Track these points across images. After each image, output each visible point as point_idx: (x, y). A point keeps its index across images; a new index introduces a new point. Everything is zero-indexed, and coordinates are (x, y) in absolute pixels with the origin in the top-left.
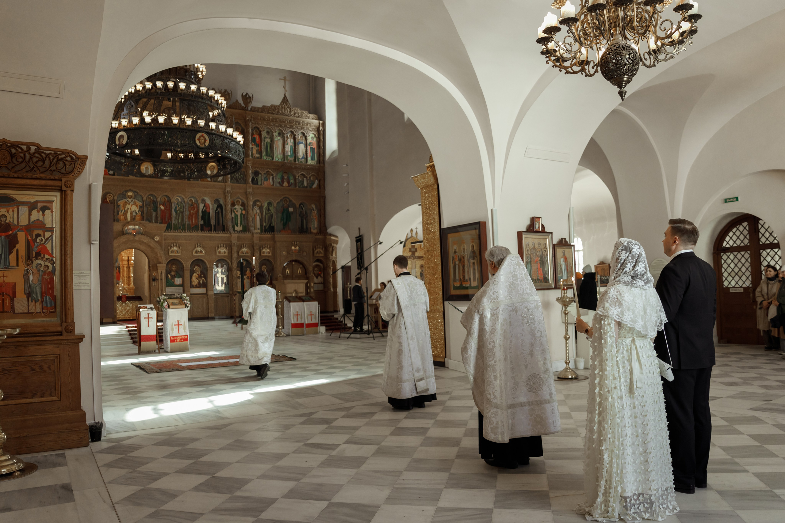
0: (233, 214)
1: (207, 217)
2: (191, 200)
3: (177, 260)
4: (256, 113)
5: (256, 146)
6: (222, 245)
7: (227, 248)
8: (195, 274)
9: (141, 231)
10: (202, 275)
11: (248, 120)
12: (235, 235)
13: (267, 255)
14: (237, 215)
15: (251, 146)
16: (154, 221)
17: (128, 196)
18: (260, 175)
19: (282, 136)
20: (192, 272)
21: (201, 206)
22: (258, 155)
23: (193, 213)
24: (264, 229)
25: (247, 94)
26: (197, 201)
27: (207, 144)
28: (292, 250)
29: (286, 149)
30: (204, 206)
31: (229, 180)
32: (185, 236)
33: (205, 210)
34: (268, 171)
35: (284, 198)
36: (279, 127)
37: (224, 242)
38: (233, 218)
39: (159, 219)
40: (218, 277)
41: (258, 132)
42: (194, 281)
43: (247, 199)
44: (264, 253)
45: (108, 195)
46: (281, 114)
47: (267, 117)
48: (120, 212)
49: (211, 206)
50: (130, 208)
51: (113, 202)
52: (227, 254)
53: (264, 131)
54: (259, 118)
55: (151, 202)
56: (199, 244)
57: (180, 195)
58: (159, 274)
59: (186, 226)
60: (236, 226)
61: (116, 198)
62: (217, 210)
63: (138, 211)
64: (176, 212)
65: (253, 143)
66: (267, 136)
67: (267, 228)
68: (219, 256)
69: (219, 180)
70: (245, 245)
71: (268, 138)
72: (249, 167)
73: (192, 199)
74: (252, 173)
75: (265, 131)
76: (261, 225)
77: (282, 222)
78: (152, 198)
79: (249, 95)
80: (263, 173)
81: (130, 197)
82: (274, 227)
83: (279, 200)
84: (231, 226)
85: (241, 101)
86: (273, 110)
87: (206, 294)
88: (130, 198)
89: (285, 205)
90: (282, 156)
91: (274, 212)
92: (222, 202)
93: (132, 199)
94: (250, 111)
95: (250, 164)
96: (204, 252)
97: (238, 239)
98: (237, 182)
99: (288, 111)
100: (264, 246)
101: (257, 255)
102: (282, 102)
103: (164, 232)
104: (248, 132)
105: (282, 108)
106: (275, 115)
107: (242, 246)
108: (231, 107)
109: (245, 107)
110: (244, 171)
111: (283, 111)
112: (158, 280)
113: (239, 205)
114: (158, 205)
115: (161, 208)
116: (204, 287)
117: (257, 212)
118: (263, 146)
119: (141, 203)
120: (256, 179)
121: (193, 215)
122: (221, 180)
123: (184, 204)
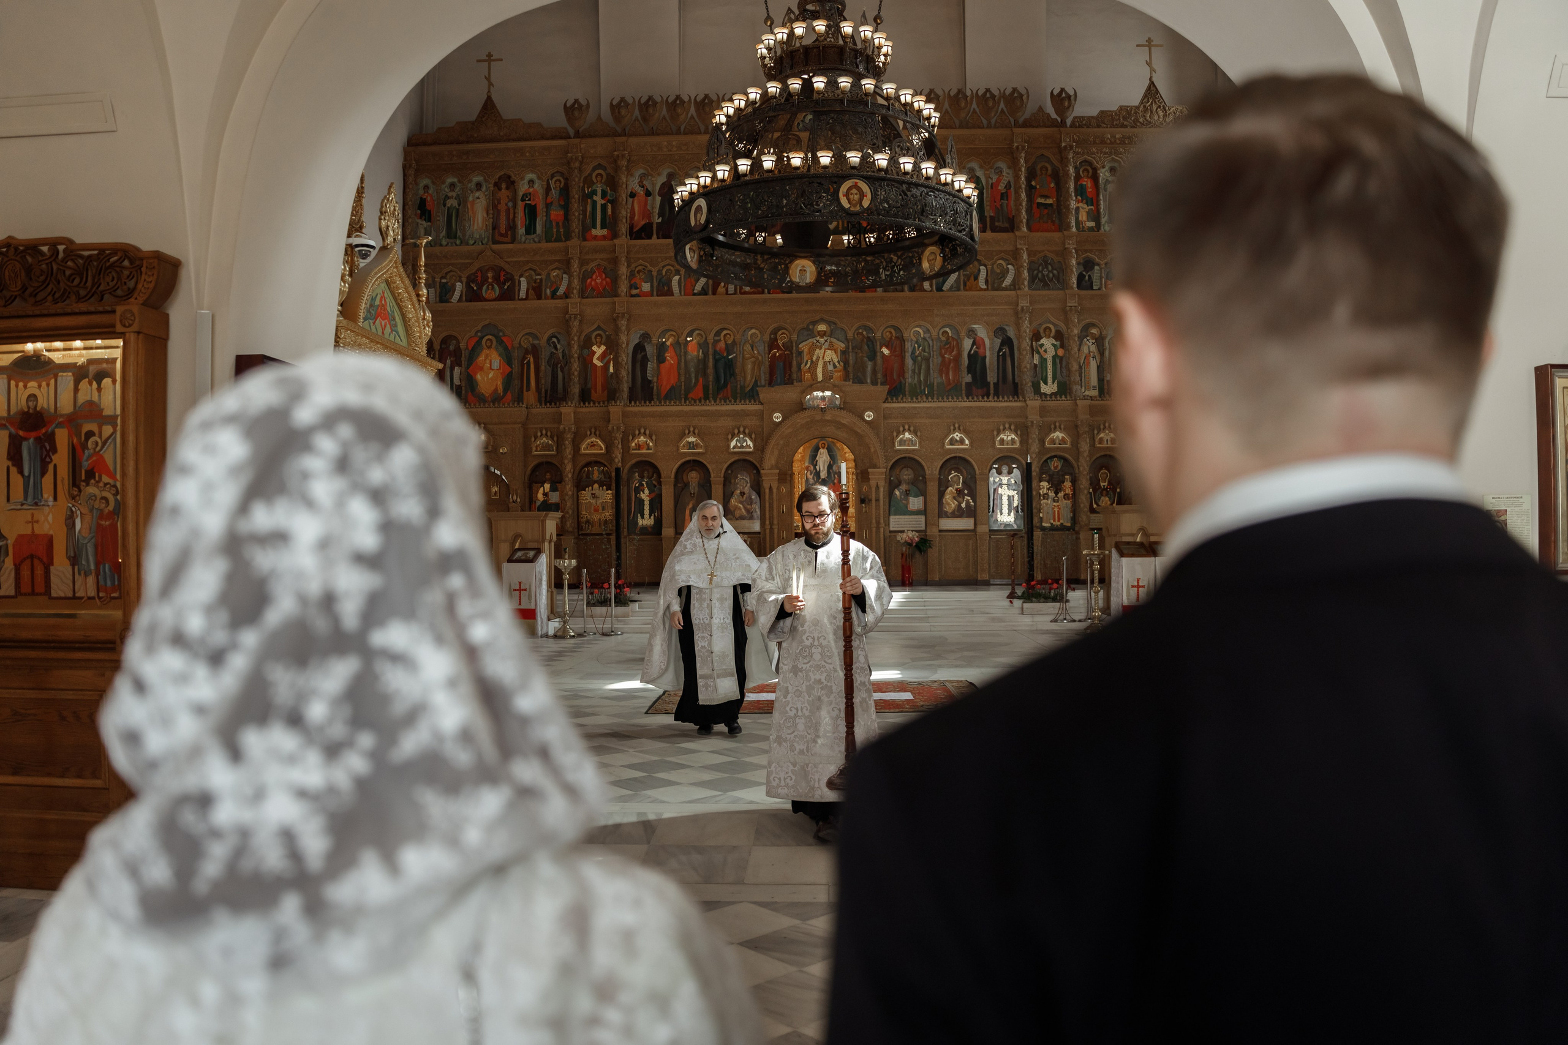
0: (1036, 356)
2: (946, 332)
3: (910, 458)
4: (1085, 130)
5: (1087, 203)
6: (1007, 426)
7: (1019, 433)
8: (950, 488)
9: (838, 403)
10: (966, 492)
11: (1065, 147)
12: (1034, 403)
14: (1046, 360)
15: (1073, 204)
16: (869, 381)
17: (818, 332)
18: (1096, 268)
20: (943, 485)
21: (967, 344)
22: (1092, 224)
23: (950, 359)
25: (1062, 90)
26: (957, 332)
27: (866, 203)
30: (974, 343)
31: (1026, 283)
32: (928, 408)
33: (975, 351)
37: (1011, 420)
38: (1035, 365)
39: (879, 375)
40: (1001, 496)
41: (1091, 171)
42: (949, 504)
43: (1067, 321)
45: (780, 332)
46: (1142, 124)
47: (1109, 136)
48: (802, 366)
49: (987, 342)
50: (821, 356)
51: (788, 346)
52: (1017, 445)
53: (1103, 167)
54: (1091, 139)
55: (863, 340)
56: (957, 426)
57: (922, 323)
58: (874, 489)
59: (935, 388)
60: (1042, 384)
61: (794, 337)
62: (1000, 350)
63: (838, 362)
64: (914, 359)
65: (1079, 198)
66: (1110, 179)
68: (1000, 449)
69: (1003, 286)
70: (1057, 424)
71: (1113, 182)
72: (1071, 252)
73: (948, 330)
74: (1078, 264)
75: (1107, 168)
76: (1100, 380)
78: (864, 333)
79: (1066, 93)
81: (822, 334)
84: (1030, 384)
85: (1050, 110)
86: (1125, 118)
87: (974, 531)
88: (822, 337)
92: (1011, 333)
93: (825, 338)
94: (1071, 126)
95: (1071, 245)
96: (967, 442)
97: (1043, 412)
98: (1046, 286)
99: (1159, 117)
100: (1102, 427)
101: (1085, 447)
102: (1145, 96)
103: (884, 402)
104: (1067, 174)
105: (1146, 110)
106: (1128, 129)
107: (1053, 426)
108: (1027, 124)
109: (1059, 120)
110: (1059, 262)
111: (1148, 118)
112: (870, 500)
113: (1049, 337)
114: (878, 347)
115: (882, 352)
116: (968, 516)
117: (1091, 350)
118: (1102, 202)
119: (843, 345)
120: (1087, 277)
121: (950, 364)
122: (1010, 285)
123: (931, 343)
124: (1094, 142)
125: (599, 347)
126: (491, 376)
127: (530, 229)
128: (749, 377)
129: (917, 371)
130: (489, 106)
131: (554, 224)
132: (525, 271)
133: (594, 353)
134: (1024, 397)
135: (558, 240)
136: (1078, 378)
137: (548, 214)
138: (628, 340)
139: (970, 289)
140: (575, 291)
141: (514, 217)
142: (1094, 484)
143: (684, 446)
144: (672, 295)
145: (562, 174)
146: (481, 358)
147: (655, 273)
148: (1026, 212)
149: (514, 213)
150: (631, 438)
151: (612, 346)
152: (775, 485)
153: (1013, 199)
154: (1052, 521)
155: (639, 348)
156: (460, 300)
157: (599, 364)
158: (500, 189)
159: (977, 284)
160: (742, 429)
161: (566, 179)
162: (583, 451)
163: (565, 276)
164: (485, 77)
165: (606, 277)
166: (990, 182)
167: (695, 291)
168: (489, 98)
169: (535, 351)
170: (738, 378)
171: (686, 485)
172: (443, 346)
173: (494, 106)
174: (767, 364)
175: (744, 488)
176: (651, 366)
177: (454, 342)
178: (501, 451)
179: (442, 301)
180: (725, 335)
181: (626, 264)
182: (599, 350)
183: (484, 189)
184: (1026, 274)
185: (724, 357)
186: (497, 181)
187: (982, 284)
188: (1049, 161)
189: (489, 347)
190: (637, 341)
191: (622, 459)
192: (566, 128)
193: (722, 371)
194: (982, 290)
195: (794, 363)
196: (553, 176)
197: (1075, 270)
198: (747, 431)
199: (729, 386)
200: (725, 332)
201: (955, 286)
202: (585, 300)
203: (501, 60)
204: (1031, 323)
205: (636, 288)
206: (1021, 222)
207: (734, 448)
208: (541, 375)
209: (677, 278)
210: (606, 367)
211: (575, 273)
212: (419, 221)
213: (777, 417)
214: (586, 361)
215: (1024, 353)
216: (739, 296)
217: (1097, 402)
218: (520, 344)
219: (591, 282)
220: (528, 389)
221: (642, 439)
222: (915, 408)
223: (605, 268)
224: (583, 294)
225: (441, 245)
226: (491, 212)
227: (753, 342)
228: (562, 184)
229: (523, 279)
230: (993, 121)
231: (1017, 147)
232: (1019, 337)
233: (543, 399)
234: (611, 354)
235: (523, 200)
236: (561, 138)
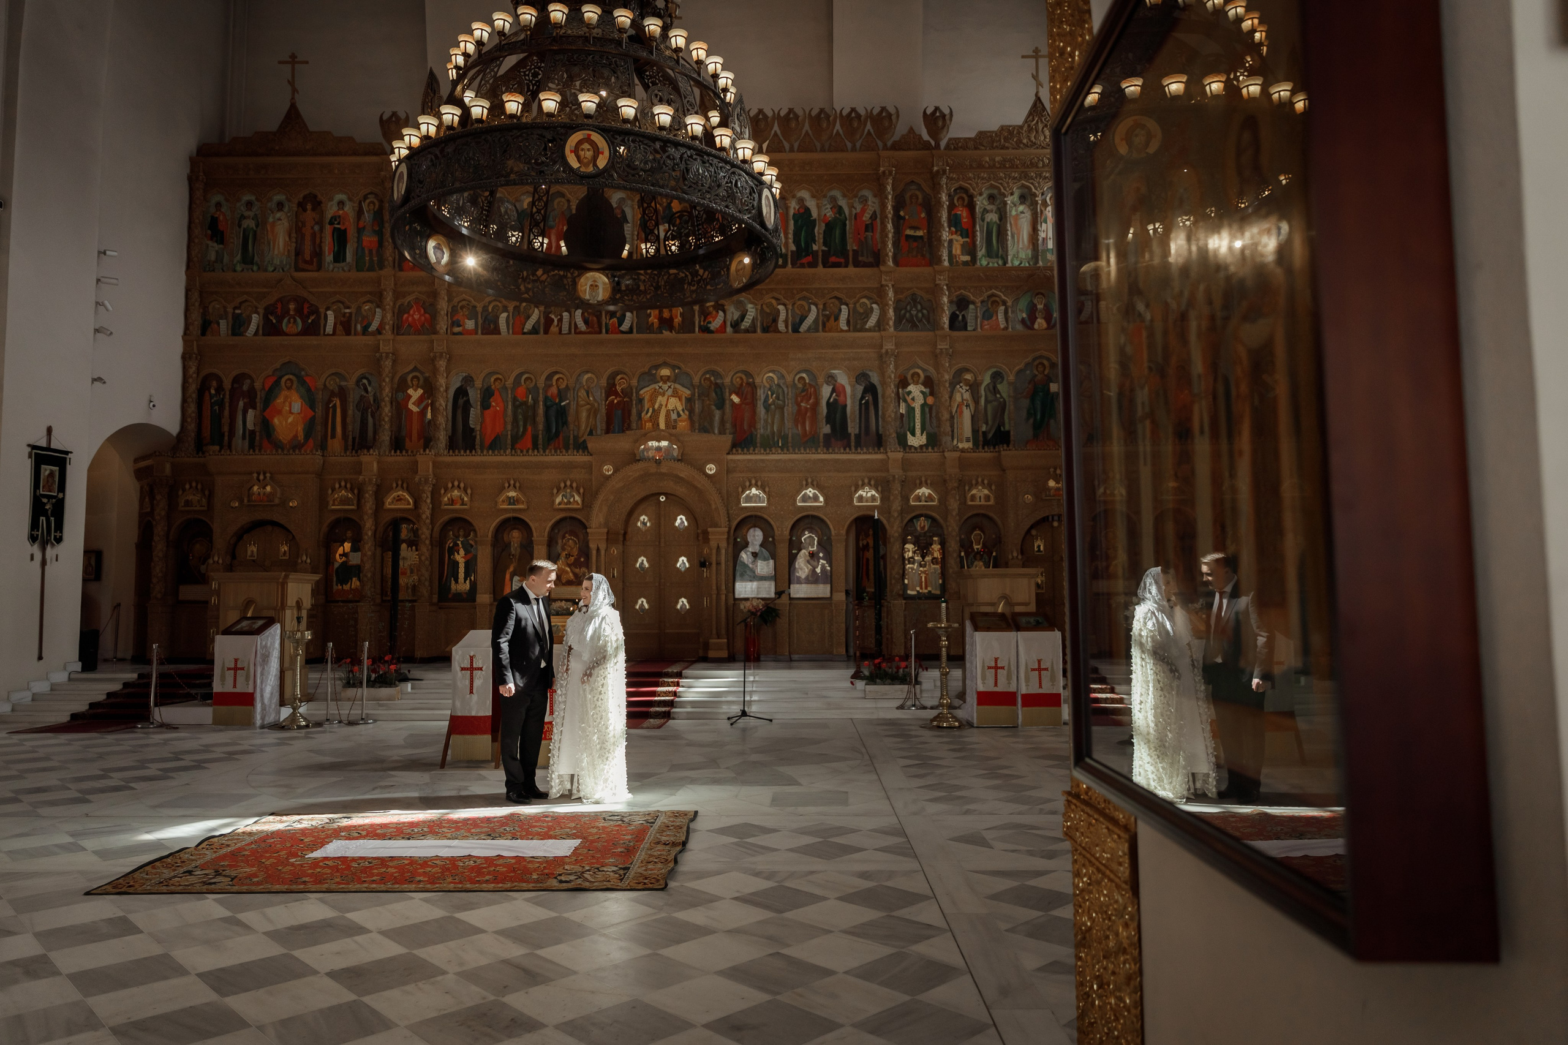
0: (903, 405)
1: (838, 416)
2: (803, 378)
3: (756, 516)
4: (960, 152)
5: (961, 235)
6: (866, 481)
7: (879, 488)
8: (803, 551)
9: (675, 454)
10: (821, 555)
11: (938, 171)
12: (896, 455)
13: (983, 502)
14: (913, 409)
15: (945, 235)
16: (716, 431)
17: (661, 377)
18: (971, 307)
19: (1028, 203)
21: (826, 391)
22: (967, 258)
23: (806, 408)
24: (981, 438)
25: (937, 109)
26: (815, 378)
28: (1049, 489)
29: (1042, 235)
30: (833, 391)
31: (891, 323)
33: (835, 399)
34: (993, 295)
35: (1034, 360)
36: (1020, 179)
37: (872, 474)
38: (902, 415)
39: (728, 426)
41: (966, 198)
42: (801, 568)
43: (937, 365)
44: (973, 498)
45: (619, 377)
46: (1026, 146)
47: (987, 159)
48: (643, 414)
49: (848, 389)
50: (664, 403)
51: (628, 393)
53: (981, 194)
54: (967, 163)
55: (710, 386)
56: (810, 480)
57: (776, 367)
58: (714, 551)
59: (790, 439)
60: (909, 435)
61: (634, 382)
62: (862, 398)
63: (683, 410)
64: (767, 407)
65: (953, 229)
66: (989, 207)
67: (990, 436)
68: (859, 507)
69: (867, 327)
70: (923, 479)
71: (992, 211)
72: (942, 289)
73: (804, 375)
74: (951, 302)
75: (985, 195)
76: (975, 431)
77: (1031, 421)
78: (712, 378)
79: (941, 112)
80: (978, 301)
81: (666, 379)
82: (1008, 432)
83: (1022, 366)
84: (894, 435)
85: (922, 130)
86: (1006, 139)
87: (830, 598)
88: (665, 383)
89: (1040, 377)
90: (1030, 252)
91: (1009, 396)
92: (875, 379)
93: (669, 384)
94: (945, 149)
95: (942, 281)
96: (821, 499)
97: (906, 465)
98: (914, 327)
99: (1045, 137)
100: (974, 482)
101: (954, 505)
102: (1030, 114)
103: (728, 454)
104: (939, 202)
105: (1030, 129)
106: (1011, 151)
107: (918, 482)
108: (896, 147)
109: (933, 143)
110: (929, 300)
111: (1033, 139)
112: (710, 564)
113: (917, 383)
114: (727, 394)
115: (732, 400)
116: (825, 583)
117: (965, 397)
118: (978, 234)
119: (688, 392)
120: (960, 317)
121: (806, 414)
122: (874, 327)
123: (785, 389)
124: (971, 165)
125: (415, 390)
126: (290, 420)
127: (339, 257)
128: (583, 426)
129: (770, 421)
130: (293, 115)
131: (367, 252)
132: (333, 303)
133: (410, 397)
134: (885, 449)
135: (371, 269)
136: (949, 429)
137: (359, 240)
138: (447, 384)
139: (830, 331)
140: (387, 327)
141: (321, 242)
142: (966, 545)
143: (503, 501)
144: (499, 333)
145: (376, 195)
146: (279, 401)
147: (479, 309)
148: (894, 244)
149: (321, 238)
150: (443, 491)
151: (430, 389)
152: (603, 547)
153: (879, 231)
154: (918, 589)
155: (461, 392)
156: (256, 334)
157: (415, 409)
158: (305, 210)
159: (838, 325)
160: (568, 483)
161: (381, 202)
162: (387, 506)
163: (377, 310)
164: (289, 81)
165: (425, 312)
166: (854, 212)
167: (525, 330)
168: (293, 107)
169: (342, 393)
170: (571, 426)
171: (508, 546)
172: (236, 385)
173: (298, 115)
174: (603, 411)
175: (572, 549)
176: (474, 413)
177: (248, 381)
178: (291, 504)
179: (234, 334)
180: (558, 380)
181: (446, 298)
182: (415, 394)
183: (286, 209)
184: (891, 313)
185: (556, 404)
186: (301, 200)
187: (843, 325)
188: (920, 188)
189: (289, 388)
190: (458, 385)
191: (432, 515)
192: (381, 144)
193: (553, 419)
194: (842, 331)
195: (634, 411)
196: (365, 198)
197: (946, 308)
198: (574, 485)
199: (561, 437)
200: (556, 377)
201: (813, 327)
202: (399, 338)
203: (307, 62)
204: (896, 367)
205: (459, 326)
206: (887, 255)
207: (560, 504)
208: (349, 420)
209: (505, 315)
210: (423, 413)
211: (388, 307)
212: (210, 243)
213: (608, 470)
214: (400, 406)
215: (889, 400)
216: (573, 335)
217: (968, 454)
218: (325, 385)
219: (408, 318)
220: (333, 436)
221: (456, 493)
222: (763, 461)
223: (424, 303)
224: (397, 329)
225: (235, 271)
226: (294, 235)
227: (588, 387)
228: (377, 206)
229: (329, 313)
230: (858, 145)
231: (884, 172)
232: (884, 383)
233: (350, 448)
234: (429, 399)
235: (331, 223)
236: (376, 154)
